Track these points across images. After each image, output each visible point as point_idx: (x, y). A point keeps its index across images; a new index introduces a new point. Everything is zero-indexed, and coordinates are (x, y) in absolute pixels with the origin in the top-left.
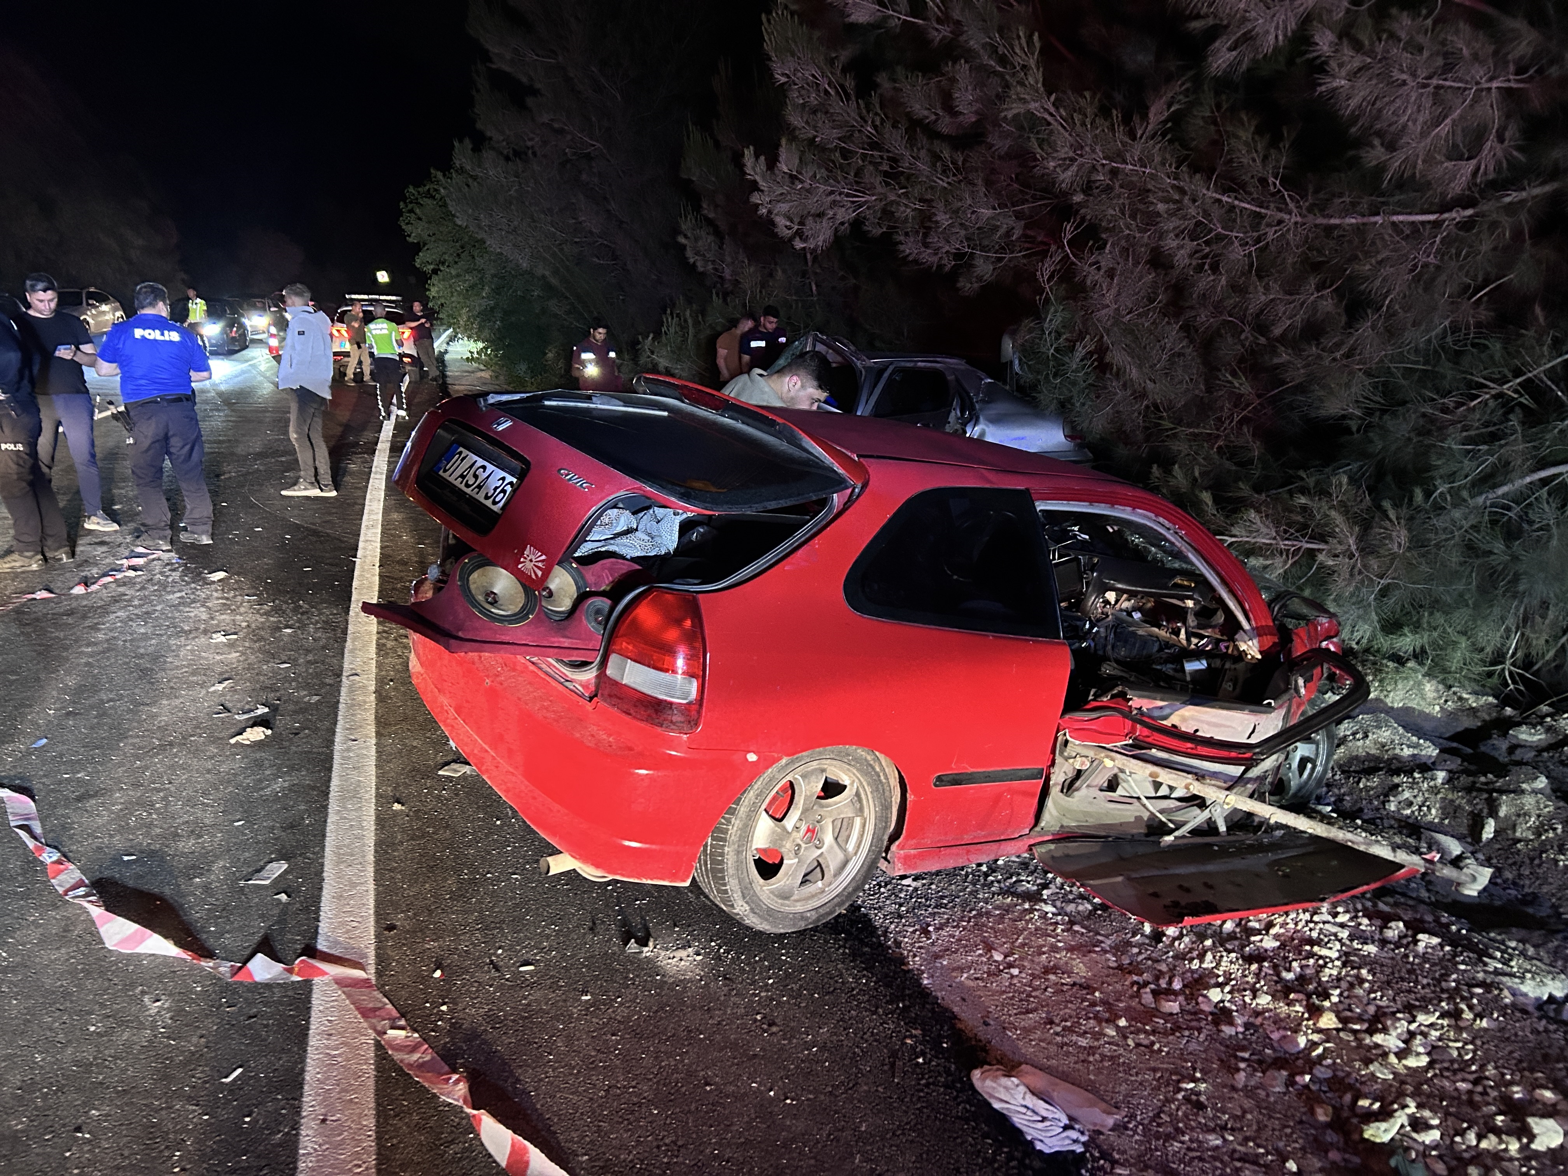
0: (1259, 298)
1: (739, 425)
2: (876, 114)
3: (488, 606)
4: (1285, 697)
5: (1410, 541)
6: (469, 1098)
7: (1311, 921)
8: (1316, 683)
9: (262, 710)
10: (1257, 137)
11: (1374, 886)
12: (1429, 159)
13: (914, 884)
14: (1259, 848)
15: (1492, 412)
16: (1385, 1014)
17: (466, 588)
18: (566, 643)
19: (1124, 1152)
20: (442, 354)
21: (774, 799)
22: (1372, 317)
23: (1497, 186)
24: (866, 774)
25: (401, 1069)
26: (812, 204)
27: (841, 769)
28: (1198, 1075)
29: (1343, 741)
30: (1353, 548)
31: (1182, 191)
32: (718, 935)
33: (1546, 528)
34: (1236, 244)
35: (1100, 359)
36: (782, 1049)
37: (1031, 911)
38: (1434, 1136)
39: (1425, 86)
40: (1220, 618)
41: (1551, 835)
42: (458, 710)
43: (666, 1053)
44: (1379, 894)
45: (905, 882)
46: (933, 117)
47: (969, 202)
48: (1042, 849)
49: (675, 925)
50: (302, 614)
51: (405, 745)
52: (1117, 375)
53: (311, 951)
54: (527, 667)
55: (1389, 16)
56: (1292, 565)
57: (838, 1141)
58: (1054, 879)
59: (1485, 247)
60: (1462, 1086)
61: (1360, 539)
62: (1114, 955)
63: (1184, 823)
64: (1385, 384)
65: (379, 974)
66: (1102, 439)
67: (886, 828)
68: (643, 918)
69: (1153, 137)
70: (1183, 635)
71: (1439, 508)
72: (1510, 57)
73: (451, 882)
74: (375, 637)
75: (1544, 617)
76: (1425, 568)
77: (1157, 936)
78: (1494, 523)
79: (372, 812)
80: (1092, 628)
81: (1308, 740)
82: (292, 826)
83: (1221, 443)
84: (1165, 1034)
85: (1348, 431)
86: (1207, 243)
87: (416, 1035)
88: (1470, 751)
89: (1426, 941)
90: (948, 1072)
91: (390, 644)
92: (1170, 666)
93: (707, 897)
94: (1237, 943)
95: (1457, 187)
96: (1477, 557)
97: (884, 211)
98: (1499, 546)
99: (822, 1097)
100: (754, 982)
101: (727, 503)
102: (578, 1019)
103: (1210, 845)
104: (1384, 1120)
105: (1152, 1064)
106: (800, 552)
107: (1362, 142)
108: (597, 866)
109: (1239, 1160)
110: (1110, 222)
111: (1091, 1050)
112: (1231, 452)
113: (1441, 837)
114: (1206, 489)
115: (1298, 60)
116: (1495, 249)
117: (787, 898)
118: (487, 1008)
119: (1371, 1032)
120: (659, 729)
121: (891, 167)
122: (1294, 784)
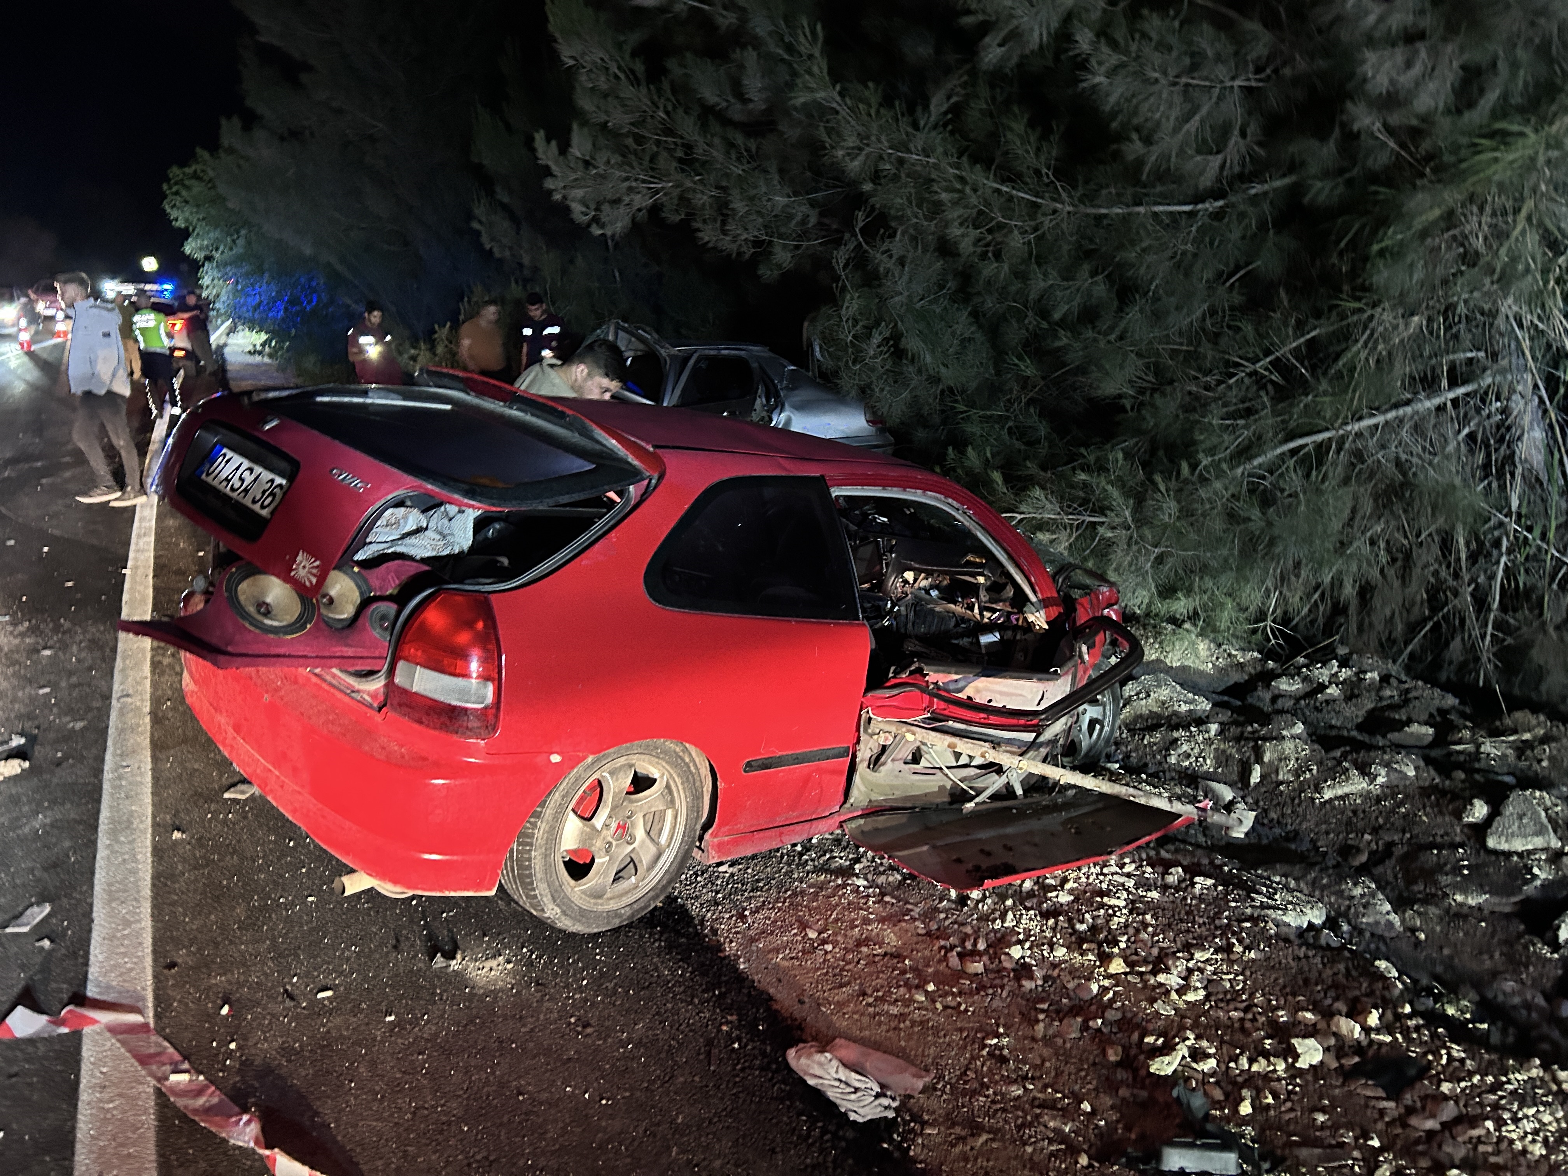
0: (1039, 284)
1: (529, 418)
2: (668, 100)
3: (260, 618)
4: (1070, 664)
5: (1180, 511)
6: (262, 1139)
7: (1102, 874)
8: (1099, 649)
9: (17, 741)
10: (1030, 131)
11: (1154, 836)
12: (1181, 152)
13: (731, 870)
14: (1055, 808)
15: (1248, 388)
16: (1167, 955)
17: (234, 601)
18: (350, 652)
19: (934, 1112)
20: (221, 348)
21: (582, 798)
22: (1140, 302)
23: (1245, 178)
24: (674, 765)
25: (186, 1116)
26: (608, 190)
27: (650, 763)
28: (1001, 1030)
29: (1128, 701)
30: (1129, 519)
31: (962, 179)
32: (529, 940)
33: (1294, 495)
34: (1016, 232)
35: (896, 346)
36: (597, 1050)
37: (844, 885)
38: (1212, 1063)
39: (1175, 84)
40: (1010, 592)
41: (1308, 776)
42: (237, 728)
43: (475, 1067)
44: (1161, 842)
45: (722, 869)
46: (724, 104)
47: (764, 189)
48: (853, 825)
49: (485, 935)
50: (64, 633)
51: (185, 768)
52: (913, 361)
53: (80, 999)
54: (309, 680)
55: (1141, 17)
56: (1077, 539)
57: (655, 1136)
58: (865, 852)
59: (1235, 235)
60: (1235, 1014)
61: (1134, 512)
62: (923, 922)
63: (985, 789)
64: (1156, 365)
65: (158, 1016)
66: (902, 423)
67: (698, 818)
68: (450, 931)
69: (935, 127)
70: (976, 610)
71: (1204, 480)
72: (1249, 58)
73: (240, 911)
74: (149, 655)
75: (1298, 576)
76: (1193, 536)
77: (963, 900)
78: (1252, 491)
79: (148, 843)
80: (893, 607)
81: (1094, 702)
82: (53, 866)
83: (1010, 424)
84: (971, 994)
85: (1123, 409)
86: (990, 231)
87: (201, 1078)
88: (1239, 703)
89: (1202, 883)
90: (764, 1054)
91: (166, 661)
92: (966, 640)
93: (517, 903)
94: (1035, 900)
95: (1207, 180)
96: (1238, 524)
97: (681, 198)
98: (1255, 513)
99: (638, 1094)
100: (567, 986)
101: (516, 499)
102: (383, 1042)
103: (1010, 809)
104: (1167, 1054)
105: (959, 1024)
106: (597, 546)
107: (1121, 137)
108: (395, 882)
109: (1039, 1107)
110: (898, 210)
111: (902, 1017)
112: (1020, 432)
113: (1214, 785)
114: (997, 468)
115: (1063, 57)
116: (1243, 237)
117: (600, 897)
118: (280, 1040)
119: (1155, 973)
120: (455, 737)
121: (686, 154)
122: (1085, 744)
